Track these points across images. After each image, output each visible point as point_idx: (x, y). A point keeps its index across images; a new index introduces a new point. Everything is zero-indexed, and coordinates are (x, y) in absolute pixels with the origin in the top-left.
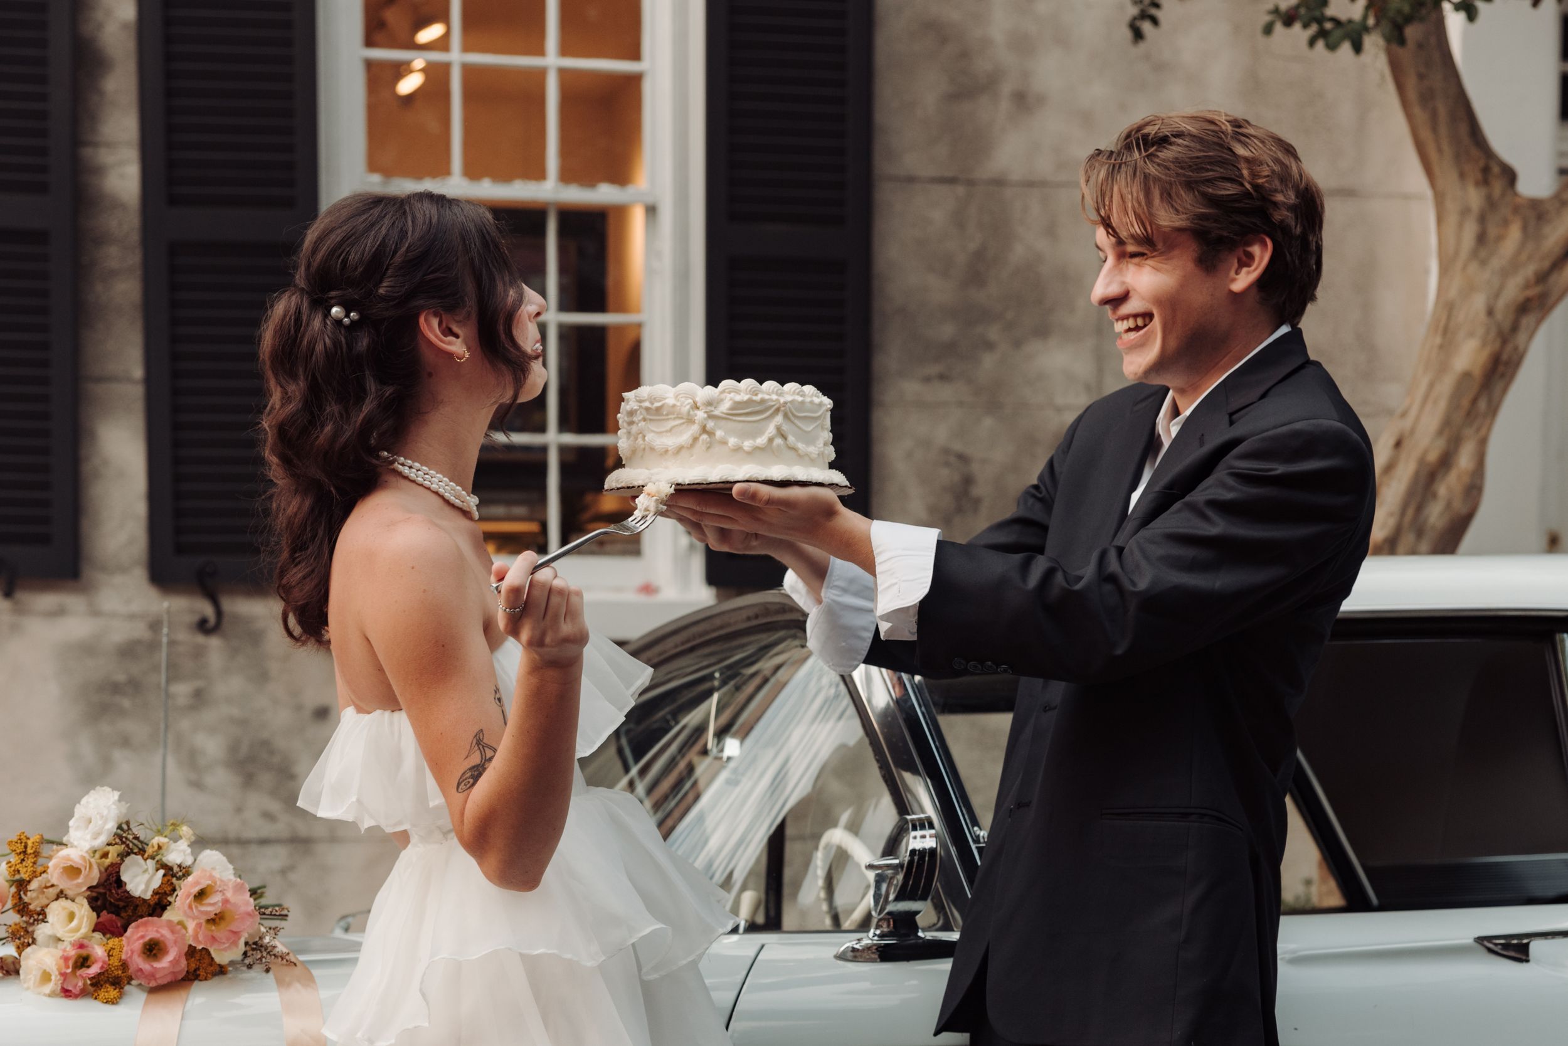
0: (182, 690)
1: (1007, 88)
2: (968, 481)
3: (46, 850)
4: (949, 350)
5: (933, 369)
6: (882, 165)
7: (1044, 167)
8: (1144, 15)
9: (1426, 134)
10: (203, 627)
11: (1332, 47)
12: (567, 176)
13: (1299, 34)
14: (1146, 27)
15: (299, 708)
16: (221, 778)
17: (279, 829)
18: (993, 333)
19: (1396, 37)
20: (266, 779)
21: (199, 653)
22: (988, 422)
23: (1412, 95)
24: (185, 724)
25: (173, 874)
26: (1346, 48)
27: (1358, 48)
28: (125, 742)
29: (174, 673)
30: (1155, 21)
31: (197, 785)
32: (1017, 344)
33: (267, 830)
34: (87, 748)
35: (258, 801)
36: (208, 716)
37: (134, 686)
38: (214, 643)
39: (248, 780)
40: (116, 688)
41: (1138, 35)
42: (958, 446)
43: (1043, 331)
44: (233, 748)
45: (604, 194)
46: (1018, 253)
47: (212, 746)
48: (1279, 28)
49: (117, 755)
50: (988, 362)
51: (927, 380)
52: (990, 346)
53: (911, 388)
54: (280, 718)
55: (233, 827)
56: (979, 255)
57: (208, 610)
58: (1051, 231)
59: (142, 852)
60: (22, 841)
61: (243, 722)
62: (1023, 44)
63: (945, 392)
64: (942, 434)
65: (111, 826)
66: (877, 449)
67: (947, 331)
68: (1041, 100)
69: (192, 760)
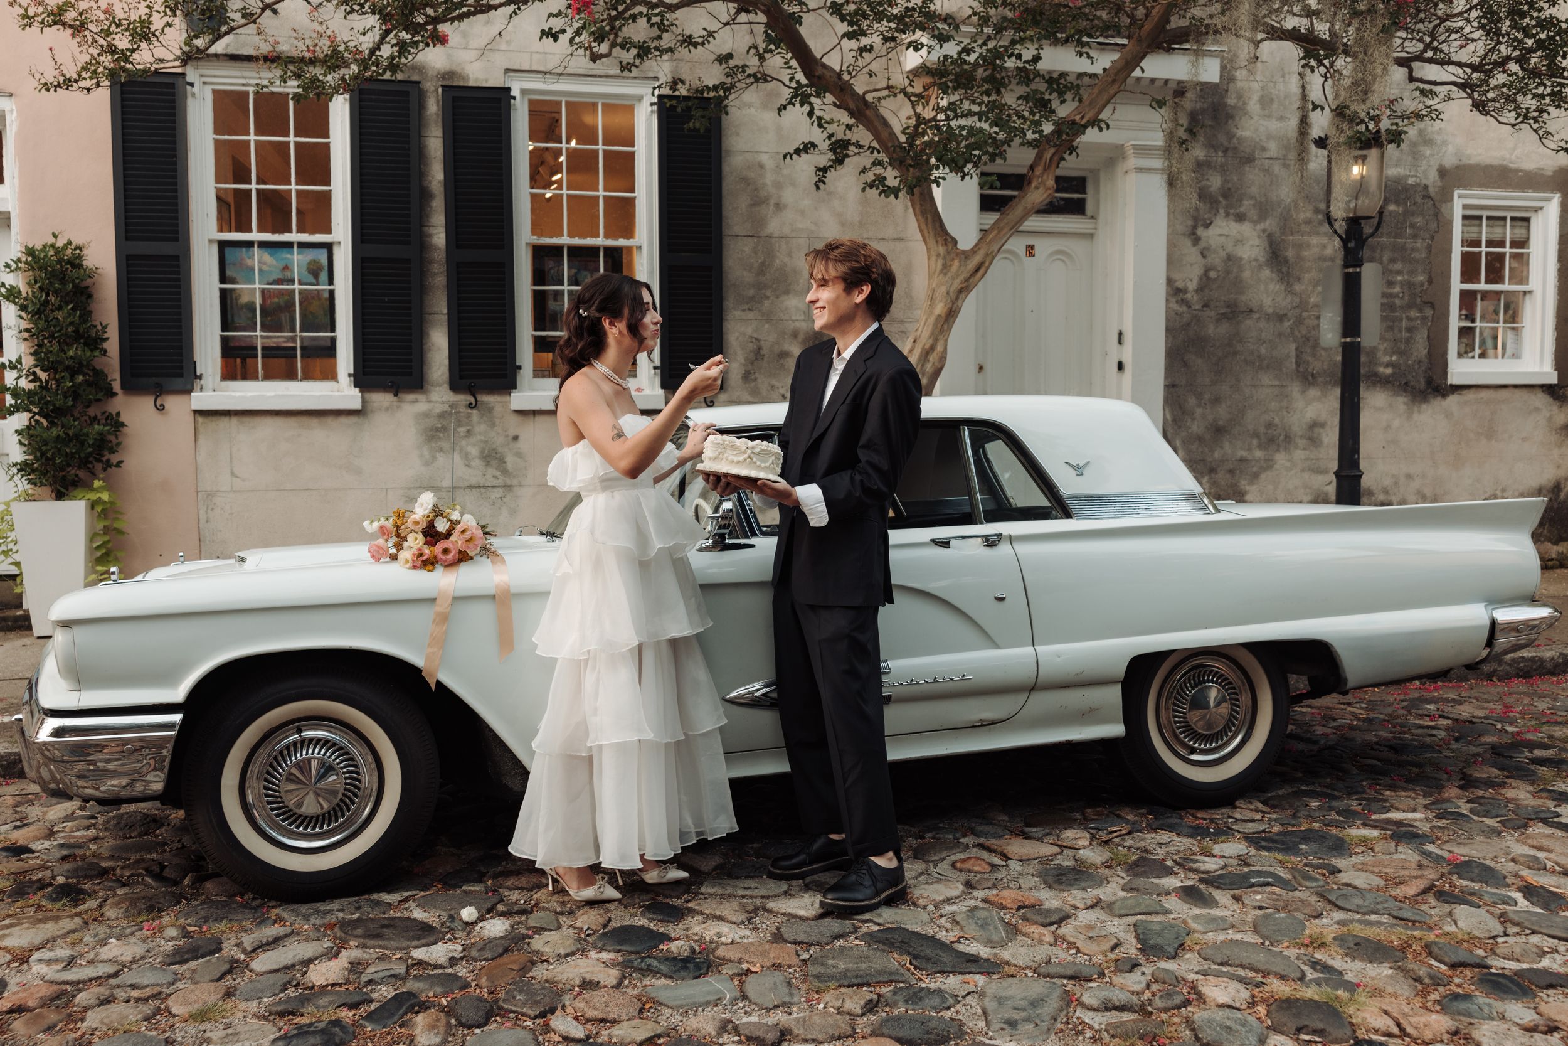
0: (462, 430)
1: (772, 202)
2: (760, 348)
3: (407, 514)
4: (752, 299)
5: (746, 307)
6: (725, 231)
7: (786, 231)
8: (820, 181)
9: (924, 226)
10: (470, 406)
11: (887, 197)
12: (606, 236)
13: (874, 192)
14: (821, 185)
15: (507, 436)
16: (477, 463)
17: (500, 482)
18: (768, 293)
19: (911, 192)
20: (494, 463)
21: (469, 416)
22: (767, 326)
23: (918, 212)
24: (464, 443)
25: (454, 523)
26: (892, 196)
27: (897, 197)
28: (441, 450)
29: (459, 424)
30: (824, 183)
31: (468, 466)
32: (778, 297)
33: (495, 482)
34: (426, 453)
35: (491, 471)
36: (473, 440)
37: (444, 429)
38: (474, 412)
39: (488, 464)
40: (437, 430)
41: (818, 188)
42: (755, 335)
43: (787, 292)
44: (482, 452)
45: (622, 242)
46: (778, 262)
47: (474, 451)
48: (868, 189)
49: (438, 455)
50: (767, 303)
51: (744, 310)
52: (767, 298)
53: (737, 314)
54: (499, 441)
55: (482, 482)
56: (763, 264)
57: (472, 400)
58: (790, 255)
59: (442, 515)
60: (398, 511)
61: (486, 442)
62: (778, 185)
63: (751, 315)
64: (749, 331)
65: (431, 506)
66: (725, 337)
67: (751, 292)
68: (785, 206)
69: (466, 456)
